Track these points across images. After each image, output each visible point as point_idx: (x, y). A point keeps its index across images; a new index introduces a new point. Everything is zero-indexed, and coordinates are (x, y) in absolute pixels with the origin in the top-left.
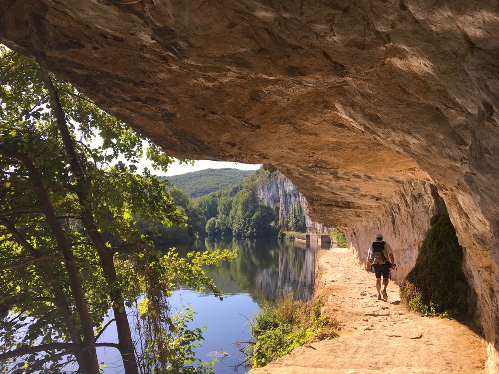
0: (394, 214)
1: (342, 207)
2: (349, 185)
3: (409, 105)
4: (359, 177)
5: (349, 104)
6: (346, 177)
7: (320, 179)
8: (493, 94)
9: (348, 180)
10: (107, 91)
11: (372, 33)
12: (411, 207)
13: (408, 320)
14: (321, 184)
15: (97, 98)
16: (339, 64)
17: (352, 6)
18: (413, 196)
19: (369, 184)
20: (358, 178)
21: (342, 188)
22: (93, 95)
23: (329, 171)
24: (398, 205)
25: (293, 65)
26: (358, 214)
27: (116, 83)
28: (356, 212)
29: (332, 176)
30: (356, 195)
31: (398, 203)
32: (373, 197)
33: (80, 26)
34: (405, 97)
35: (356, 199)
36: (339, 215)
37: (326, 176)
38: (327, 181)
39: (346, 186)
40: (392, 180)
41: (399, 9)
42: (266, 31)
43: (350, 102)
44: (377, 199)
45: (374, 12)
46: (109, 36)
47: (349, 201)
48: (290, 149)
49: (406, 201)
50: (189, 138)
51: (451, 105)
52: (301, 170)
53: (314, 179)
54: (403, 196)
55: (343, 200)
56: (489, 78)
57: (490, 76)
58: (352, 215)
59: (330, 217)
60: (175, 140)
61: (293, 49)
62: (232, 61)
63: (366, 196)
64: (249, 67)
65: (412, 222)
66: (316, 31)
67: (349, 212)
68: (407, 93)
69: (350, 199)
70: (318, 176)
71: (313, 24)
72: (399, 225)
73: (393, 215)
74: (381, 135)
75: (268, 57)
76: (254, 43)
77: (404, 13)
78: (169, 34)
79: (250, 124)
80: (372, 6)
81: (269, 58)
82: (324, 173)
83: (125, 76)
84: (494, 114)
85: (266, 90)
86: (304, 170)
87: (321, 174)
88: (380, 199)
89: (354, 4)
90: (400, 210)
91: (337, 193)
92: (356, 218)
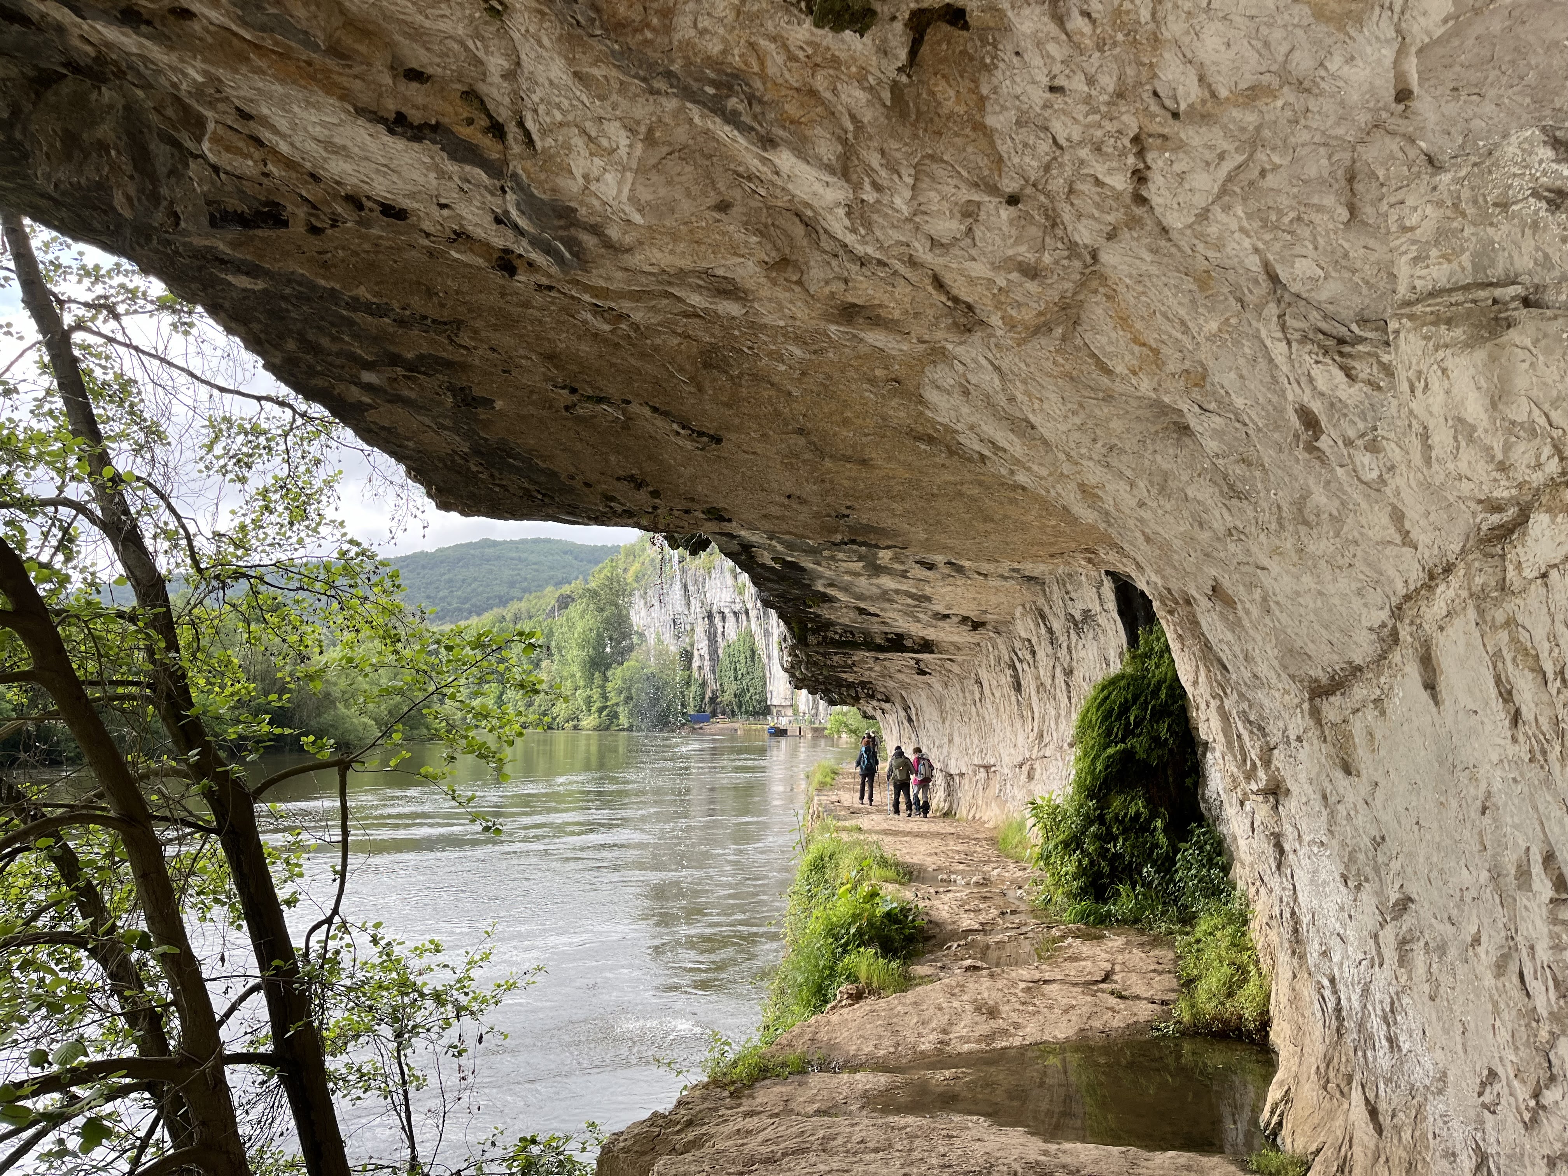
0: (1018, 664)
1: (880, 649)
2: (904, 587)
3: (1109, 397)
4: (931, 567)
5: (957, 389)
6: (896, 566)
7: (828, 573)
8: (1322, 394)
9: (904, 574)
10: (311, 335)
11: (1060, 245)
12: (1065, 645)
13: (1070, 940)
14: (831, 585)
15: (277, 353)
16: (964, 302)
17: (1029, 190)
18: (1070, 618)
19: (956, 586)
20: (930, 569)
21: (885, 596)
22: (267, 345)
23: (855, 552)
24: (1029, 641)
25: (851, 299)
26: (922, 665)
27: (343, 317)
28: (918, 662)
29: (861, 564)
30: (921, 616)
31: (1028, 636)
32: (965, 620)
33: (294, 175)
34: (1105, 381)
35: (919, 625)
36: (871, 669)
37: (845, 564)
38: (847, 578)
39: (897, 592)
40: (1015, 575)
41: (1128, 201)
42: (797, 220)
43: (961, 385)
44: (977, 626)
45: (1072, 204)
46: (368, 204)
47: (900, 631)
48: (789, 497)
49: (1050, 631)
50: (517, 463)
51: (1213, 406)
52: (779, 547)
53: (813, 571)
54: (1043, 617)
55: (887, 630)
56: (1317, 362)
57: (1321, 358)
58: (905, 670)
59: (844, 675)
60: (474, 469)
61: (862, 264)
62: (701, 283)
63: (947, 616)
64: (741, 298)
65: (1067, 684)
66: (932, 232)
67: (898, 660)
68: (1108, 372)
69: (902, 624)
70: (824, 563)
71: (926, 218)
72: (1033, 693)
73: (1014, 668)
74: (1035, 468)
75: (795, 278)
76: (769, 247)
77: (1139, 211)
78: (560, 217)
79: (693, 431)
80: (1071, 191)
81: (796, 283)
82: (840, 555)
83: (375, 300)
84: (1323, 437)
85: (750, 348)
86: (787, 547)
87: (833, 558)
88: (983, 624)
89: (1034, 185)
90: (1034, 653)
91: (872, 610)
92: (917, 677)
